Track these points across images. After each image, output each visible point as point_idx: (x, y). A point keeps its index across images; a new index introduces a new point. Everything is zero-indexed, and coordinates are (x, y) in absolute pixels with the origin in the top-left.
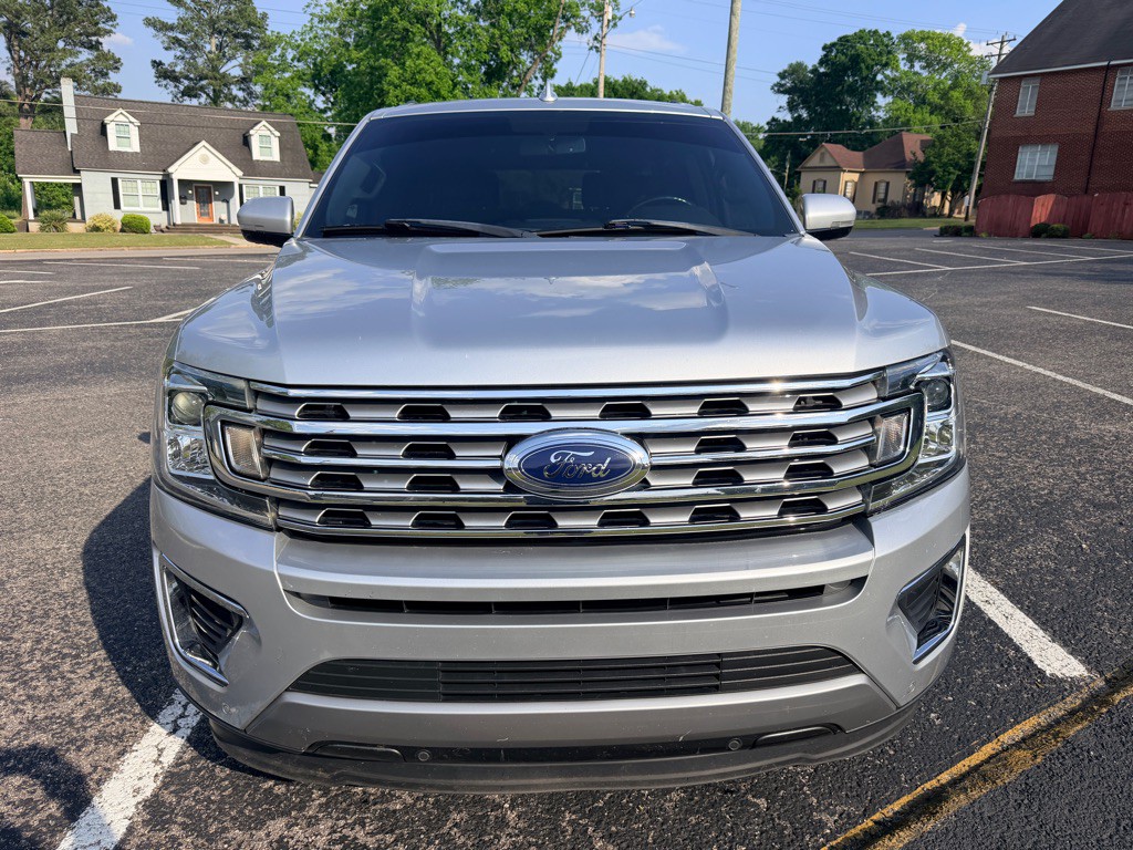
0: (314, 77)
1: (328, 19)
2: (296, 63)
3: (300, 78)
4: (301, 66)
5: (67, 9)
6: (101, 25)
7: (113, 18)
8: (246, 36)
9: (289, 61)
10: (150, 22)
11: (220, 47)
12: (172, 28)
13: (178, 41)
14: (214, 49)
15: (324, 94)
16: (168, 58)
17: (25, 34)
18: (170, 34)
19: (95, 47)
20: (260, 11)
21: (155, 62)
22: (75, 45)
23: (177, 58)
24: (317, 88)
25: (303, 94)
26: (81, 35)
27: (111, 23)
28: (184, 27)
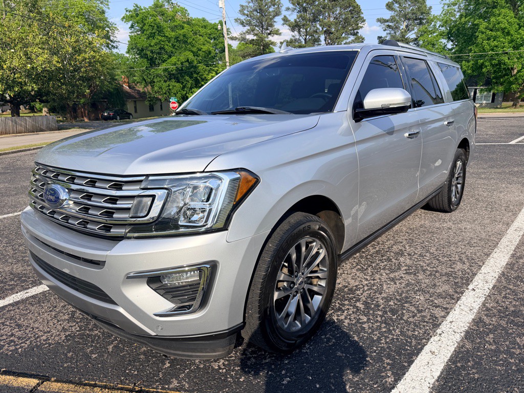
0: (448, 33)
1: (452, 4)
2: (441, 28)
3: (441, 35)
4: (443, 29)
5: (347, 21)
6: (360, 25)
7: (364, 21)
8: (420, 19)
9: (437, 27)
10: (379, 20)
11: (407, 26)
12: (387, 21)
13: (389, 26)
14: (404, 27)
15: (452, 41)
16: (384, 34)
17: (332, 33)
18: (387, 24)
19: (355, 34)
20: (428, 6)
21: (379, 37)
22: (348, 34)
23: (387, 34)
24: (449, 38)
25: (441, 42)
26: (351, 30)
27: (363, 23)
28: (392, 19)
